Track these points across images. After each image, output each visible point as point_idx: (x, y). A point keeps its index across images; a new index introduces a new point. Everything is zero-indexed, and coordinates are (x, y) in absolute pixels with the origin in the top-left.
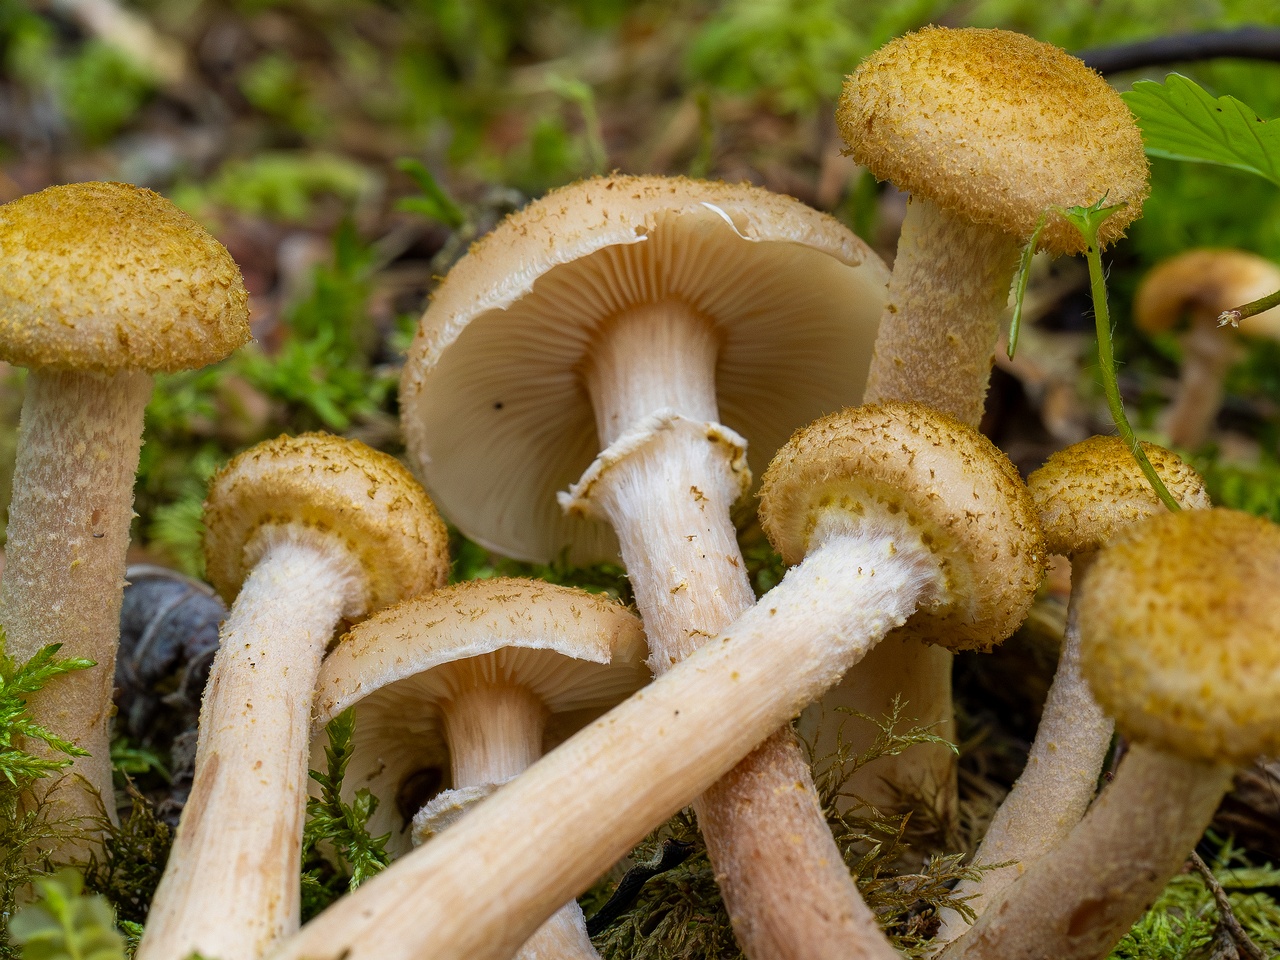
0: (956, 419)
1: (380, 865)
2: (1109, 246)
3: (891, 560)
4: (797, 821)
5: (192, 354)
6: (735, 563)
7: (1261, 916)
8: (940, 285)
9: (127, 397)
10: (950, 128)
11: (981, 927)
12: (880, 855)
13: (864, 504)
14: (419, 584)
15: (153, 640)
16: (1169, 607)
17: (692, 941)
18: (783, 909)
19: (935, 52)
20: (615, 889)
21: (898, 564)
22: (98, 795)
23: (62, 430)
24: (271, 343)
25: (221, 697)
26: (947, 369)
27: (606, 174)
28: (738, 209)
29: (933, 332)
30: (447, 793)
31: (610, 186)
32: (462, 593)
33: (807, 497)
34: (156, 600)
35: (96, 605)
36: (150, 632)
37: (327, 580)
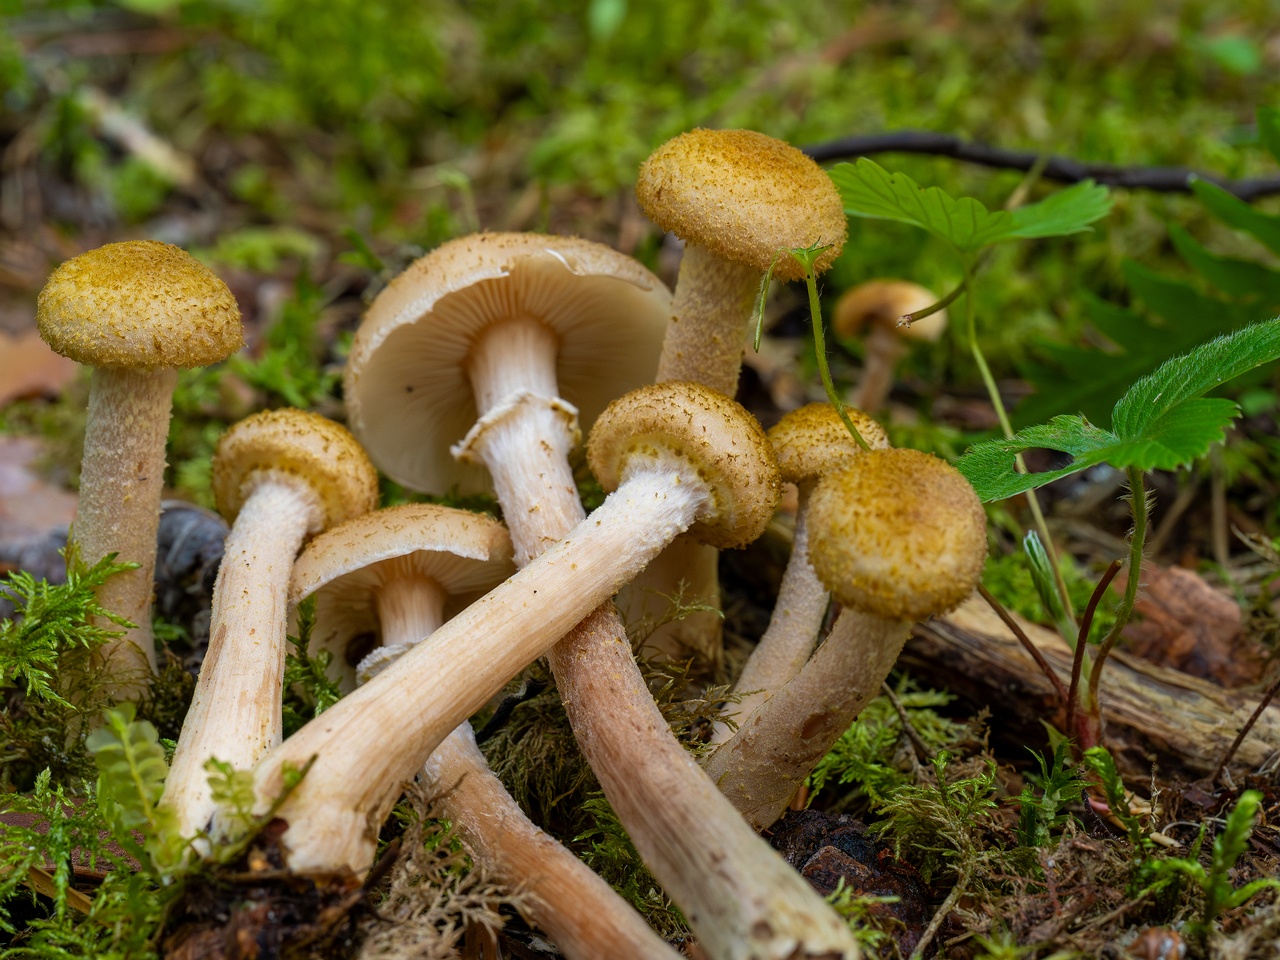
0: (719, 392)
1: (335, 698)
2: (821, 274)
3: (677, 487)
4: (617, 664)
5: (205, 355)
6: (571, 492)
7: (929, 725)
8: (707, 303)
9: (161, 385)
10: (713, 196)
11: (742, 733)
12: (672, 688)
13: (658, 450)
14: (358, 509)
15: (179, 552)
16: (868, 514)
17: (547, 746)
18: (609, 723)
19: (702, 145)
20: (494, 712)
21: (682, 490)
22: (144, 655)
23: (117, 408)
24: (254, 353)
25: (227, 586)
26: (712, 359)
27: (481, 232)
28: (570, 253)
29: (703, 334)
30: (380, 649)
31: (483, 240)
32: (389, 515)
33: (620, 447)
34: (181, 524)
35: (141, 526)
36: (177, 545)
37: (298, 506)
